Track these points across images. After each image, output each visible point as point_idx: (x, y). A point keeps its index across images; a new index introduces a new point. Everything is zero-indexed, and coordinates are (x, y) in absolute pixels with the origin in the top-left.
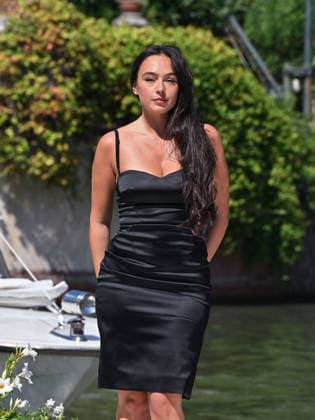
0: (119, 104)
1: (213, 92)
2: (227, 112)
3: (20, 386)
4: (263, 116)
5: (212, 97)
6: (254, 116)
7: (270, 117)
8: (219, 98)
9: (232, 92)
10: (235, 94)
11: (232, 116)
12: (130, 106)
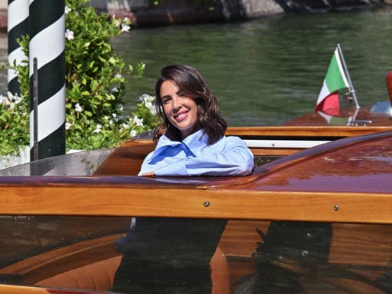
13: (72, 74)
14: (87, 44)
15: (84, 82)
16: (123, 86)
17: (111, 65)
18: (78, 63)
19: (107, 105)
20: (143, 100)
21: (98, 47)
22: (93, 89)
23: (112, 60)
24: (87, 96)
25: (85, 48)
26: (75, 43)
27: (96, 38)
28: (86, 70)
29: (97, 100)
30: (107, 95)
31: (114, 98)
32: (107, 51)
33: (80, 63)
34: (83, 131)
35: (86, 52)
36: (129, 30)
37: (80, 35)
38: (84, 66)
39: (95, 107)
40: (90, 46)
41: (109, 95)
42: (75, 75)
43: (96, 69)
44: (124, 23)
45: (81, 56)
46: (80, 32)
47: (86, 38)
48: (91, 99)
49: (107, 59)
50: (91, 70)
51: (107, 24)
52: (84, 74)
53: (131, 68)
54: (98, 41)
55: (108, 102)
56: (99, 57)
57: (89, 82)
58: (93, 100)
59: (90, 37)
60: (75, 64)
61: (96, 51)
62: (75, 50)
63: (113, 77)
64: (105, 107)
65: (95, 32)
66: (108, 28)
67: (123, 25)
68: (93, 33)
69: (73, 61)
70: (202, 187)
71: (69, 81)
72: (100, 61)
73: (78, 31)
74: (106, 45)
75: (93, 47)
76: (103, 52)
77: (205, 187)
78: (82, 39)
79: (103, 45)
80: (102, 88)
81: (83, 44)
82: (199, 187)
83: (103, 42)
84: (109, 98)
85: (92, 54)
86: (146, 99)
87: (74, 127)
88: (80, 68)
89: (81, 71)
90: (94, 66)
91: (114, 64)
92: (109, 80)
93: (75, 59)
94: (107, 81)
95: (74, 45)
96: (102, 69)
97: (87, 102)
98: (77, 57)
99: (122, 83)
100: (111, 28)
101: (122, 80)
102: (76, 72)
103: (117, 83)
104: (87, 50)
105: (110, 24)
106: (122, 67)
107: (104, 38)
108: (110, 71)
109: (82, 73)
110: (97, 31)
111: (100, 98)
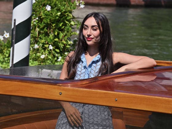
13: (50, 29)
14: (59, 14)
15: (56, 34)
17: (71, 25)
18: (53, 23)
19: (68, 46)
21: (65, 15)
22: (61, 37)
23: (72, 23)
24: (57, 41)
25: (57, 15)
26: (52, 13)
27: (64, 10)
28: (58, 27)
29: (63, 43)
30: (68, 41)
31: (72, 43)
32: (70, 18)
33: (54, 23)
34: (52, 60)
35: (57, 18)
36: (84, 7)
37: (55, 9)
38: (57, 25)
39: (62, 47)
40: (60, 15)
41: (70, 41)
42: (52, 30)
43: (63, 27)
45: (55, 20)
46: (55, 7)
47: (59, 10)
48: (59, 43)
49: (70, 22)
50: (60, 27)
52: (57, 29)
54: (65, 12)
55: (69, 45)
56: (65, 21)
57: (58, 34)
58: (61, 43)
59: (61, 10)
60: (51, 23)
61: (64, 17)
62: (52, 16)
64: (67, 48)
65: (63, 7)
66: (71, 5)
67: (81, 4)
68: (62, 8)
69: (51, 22)
70: (59, 85)
71: (48, 32)
72: (65, 22)
73: (54, 6)
74: (70, 14)
75: (62, 15)
76: (68, 18)
77: (61, 85)
78: (56, 11)
79: (68, 15)
80: (66, 37)
81: (56, 13)
82: (58, 85)
83: (68, 13)
84: (69, 43)
85: (62, 19)
87: (47, 57)
88: (54, 26)
89: (54, 28)
90: (63, 25)
91: (73, 25)
92: (70, 33)
93: (52, 21)
95: (52, 14)
96: (66, 27)
97: (57, 44)
98: (53, 20)
102: (52, 28)
104: (59, 17)
107: (69, 11)
108: (70, 28)
109: (55, 29)
110: (65, 7)
111: (65, 42)
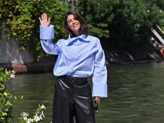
0: (14, 8)
1: (44, 3)
2: (48, 9)
3: (42, 118)
4: (60, 10)
5: (44, 5)
6: (57, 11)
7: (62, 11)
8: (46, 5)
9: (50, 3)
10: (51, 4)
11: (50, 11)
12: (18, 9)
16: (11, 108)
17: (5, 96)
20: (23, 115)
23: (5, 94)
30: (3, 113)
31: (6, 114)
32: (2, 89)
36: (14, 77)
44: (12, 73)
49: (3, 93)
51: (3, 74)
53: (16, 98)
55: (4, 117)
63: (5, 103)
64: (2, 119)
66: (3, 76)
74: (2, 85)
83: (0, 84)
86: (24, 115)
91: (7, 96)
94: (3, 105)
99: (11, 106)
100: (4, 76)
101: (11, 105)
103: (7, 106)
105: (4, 73)
106: (11, 97)
108: (4, 100)
